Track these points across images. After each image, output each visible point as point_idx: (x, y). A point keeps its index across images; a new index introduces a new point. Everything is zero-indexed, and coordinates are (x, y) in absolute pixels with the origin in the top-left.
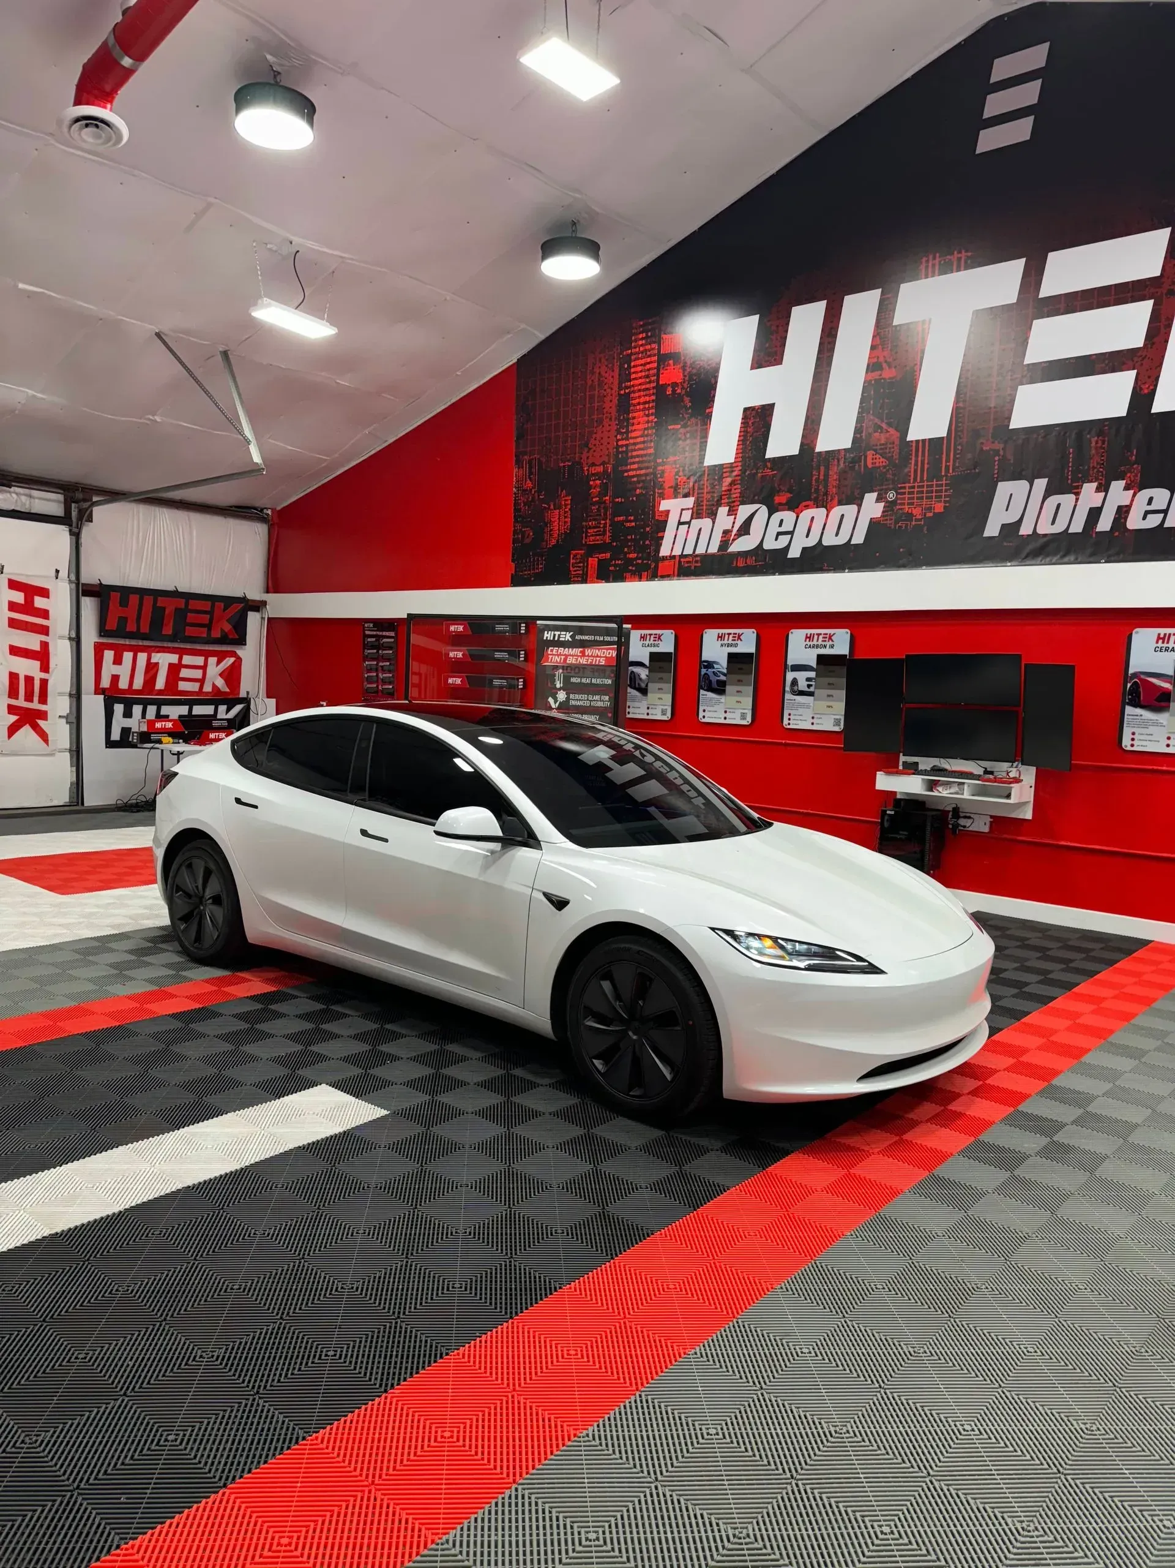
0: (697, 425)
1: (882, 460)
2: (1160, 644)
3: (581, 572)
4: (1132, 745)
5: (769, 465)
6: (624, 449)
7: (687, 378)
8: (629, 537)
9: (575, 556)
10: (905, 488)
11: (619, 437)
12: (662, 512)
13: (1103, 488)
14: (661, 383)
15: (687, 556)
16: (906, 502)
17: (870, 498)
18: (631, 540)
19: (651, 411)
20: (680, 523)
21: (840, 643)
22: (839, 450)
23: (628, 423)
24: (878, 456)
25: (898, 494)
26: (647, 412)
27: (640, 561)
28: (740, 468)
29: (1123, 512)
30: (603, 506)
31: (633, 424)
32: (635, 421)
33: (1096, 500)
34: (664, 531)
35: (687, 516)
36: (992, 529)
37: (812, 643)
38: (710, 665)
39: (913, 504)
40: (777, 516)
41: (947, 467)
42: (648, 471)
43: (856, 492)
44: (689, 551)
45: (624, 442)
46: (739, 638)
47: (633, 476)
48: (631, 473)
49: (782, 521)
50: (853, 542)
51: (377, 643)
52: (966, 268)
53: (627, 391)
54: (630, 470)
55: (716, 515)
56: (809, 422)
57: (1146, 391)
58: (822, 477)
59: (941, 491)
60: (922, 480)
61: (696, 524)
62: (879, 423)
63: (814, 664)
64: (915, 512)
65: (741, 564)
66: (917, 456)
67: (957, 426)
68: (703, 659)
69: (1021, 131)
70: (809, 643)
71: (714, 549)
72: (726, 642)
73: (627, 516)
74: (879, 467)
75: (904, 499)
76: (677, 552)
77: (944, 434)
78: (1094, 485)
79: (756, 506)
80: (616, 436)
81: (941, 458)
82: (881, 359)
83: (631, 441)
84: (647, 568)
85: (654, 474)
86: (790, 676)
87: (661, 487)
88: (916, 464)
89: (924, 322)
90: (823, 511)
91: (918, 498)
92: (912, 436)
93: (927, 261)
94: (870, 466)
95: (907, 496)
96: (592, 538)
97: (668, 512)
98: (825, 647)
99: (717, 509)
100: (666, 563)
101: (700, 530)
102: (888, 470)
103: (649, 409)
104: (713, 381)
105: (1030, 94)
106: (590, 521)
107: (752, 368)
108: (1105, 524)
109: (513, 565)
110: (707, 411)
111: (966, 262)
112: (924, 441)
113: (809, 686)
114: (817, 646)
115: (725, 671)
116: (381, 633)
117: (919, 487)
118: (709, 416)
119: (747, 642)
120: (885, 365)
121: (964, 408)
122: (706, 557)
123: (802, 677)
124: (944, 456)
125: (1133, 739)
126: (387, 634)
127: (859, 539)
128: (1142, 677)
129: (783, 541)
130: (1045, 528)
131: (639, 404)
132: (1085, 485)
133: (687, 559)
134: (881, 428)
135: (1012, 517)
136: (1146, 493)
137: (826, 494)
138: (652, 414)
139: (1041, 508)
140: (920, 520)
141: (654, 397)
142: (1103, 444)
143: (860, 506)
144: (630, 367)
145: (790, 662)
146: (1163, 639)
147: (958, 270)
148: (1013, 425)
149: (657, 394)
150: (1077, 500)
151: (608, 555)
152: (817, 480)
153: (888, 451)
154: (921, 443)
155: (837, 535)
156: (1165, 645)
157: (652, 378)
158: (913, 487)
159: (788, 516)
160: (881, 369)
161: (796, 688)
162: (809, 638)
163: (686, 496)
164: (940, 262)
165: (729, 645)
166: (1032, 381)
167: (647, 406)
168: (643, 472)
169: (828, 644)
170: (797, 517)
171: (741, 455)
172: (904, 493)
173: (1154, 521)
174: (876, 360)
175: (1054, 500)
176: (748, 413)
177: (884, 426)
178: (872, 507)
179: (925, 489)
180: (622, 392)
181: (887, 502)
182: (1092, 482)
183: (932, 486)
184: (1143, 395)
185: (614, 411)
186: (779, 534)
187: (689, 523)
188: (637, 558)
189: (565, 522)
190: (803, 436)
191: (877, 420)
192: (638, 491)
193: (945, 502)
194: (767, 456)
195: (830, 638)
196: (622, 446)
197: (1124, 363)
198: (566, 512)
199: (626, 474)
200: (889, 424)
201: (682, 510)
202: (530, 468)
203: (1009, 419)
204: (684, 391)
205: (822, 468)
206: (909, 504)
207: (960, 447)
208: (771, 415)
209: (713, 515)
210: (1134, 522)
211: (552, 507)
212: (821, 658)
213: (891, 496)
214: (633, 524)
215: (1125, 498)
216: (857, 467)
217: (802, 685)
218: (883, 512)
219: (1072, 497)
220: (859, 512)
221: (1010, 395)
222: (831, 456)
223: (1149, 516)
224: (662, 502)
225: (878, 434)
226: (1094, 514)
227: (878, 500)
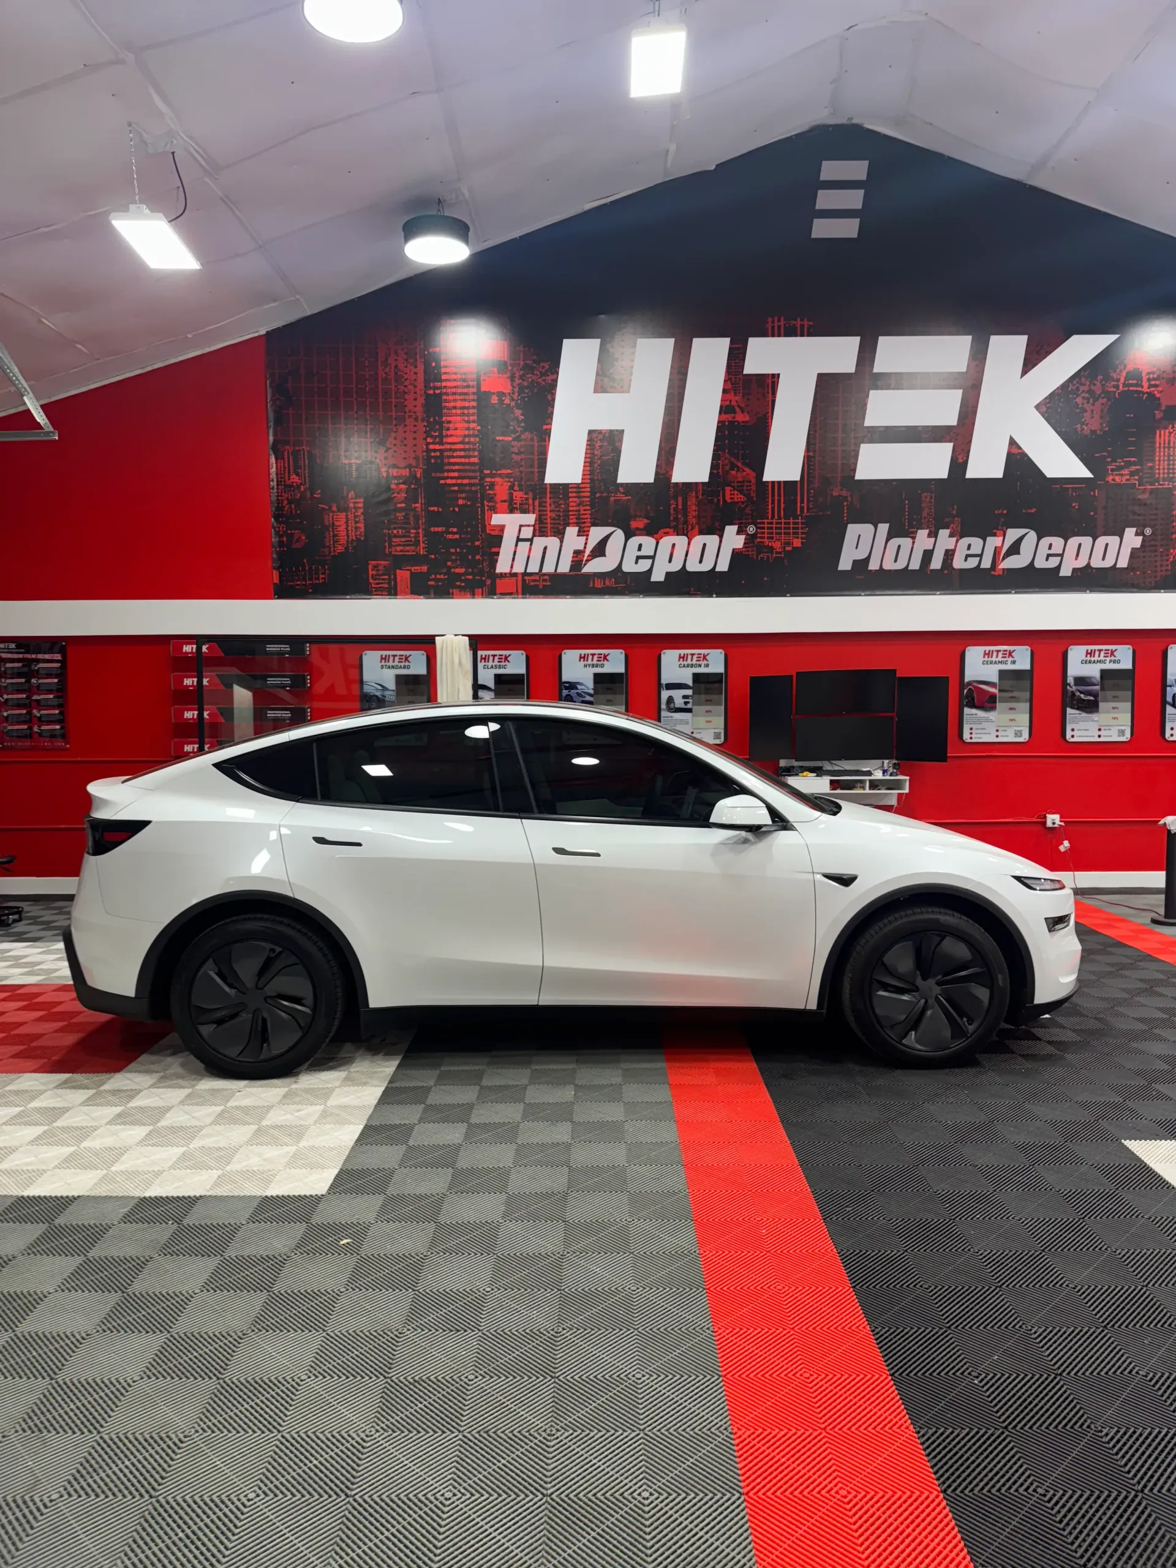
0: (532, 439)
1: (740, 496)
2: (986, 659)
3: (386, 586)
4: (971, 738)
5: (621, 489)
6: (438, 454)
7: (516, 390)
8: (453, 550)
9: (375, 566)
10: (764, 523)
11: (429, 440)
12: (495, 526)
13: (933, 534)
14: (483, 389)
15: (531, 574)
16: (766, 535)
17: (731, 530)
18: (456, 553)
19: (472, 418)
20: (519, 540)
21: (715, 662)
22: (697, 484)
23: (441, 427)
24: (736, 492)
25: (757, 528)
26: (466, 418)
27: (470, 577)
28: (589, 490)
29: (949, 554)
30: (412, 514)
31: (448, 429)
32: (451, 426)
33: (928, 544)
34: (500, 547)
35: (527, 533)
36: (845, 564)
37: (686, 663)
38: (572, 686)
39: (772, 538)
40: (635, 541)
41: (802, 508)
42: (472, 481)
43: (717, 524)
44: (533, 568)
45: (437, 447)
46: (605, 658)
47: (454, 485)
48: (449, 481)
49: (640, 547)
50: (718, 569)
51: (26, 669)
52: (810, 335)
53: (438, 392)
54: (448, 478)
55: (564, 533)
56: (663, 452)
57: (961, 461)
58: (680, 507)
59: (798, 528)
60: (780, 518)
61: (540, 542)
62: (735, 462)
63: (690, 683)
64: (777, 545)
65: (599, 584)
66: (773, 495)
67: (809, 473)
68: (565, 678)
69: (849, 229)
70: (683, 663)
71: (565, 567)
72: (590, 662)
73: (448, 527)
74: (738, 502)
75: (764, 533)
76: (519, 568)
77: (797, 478)
78: (926, 532)
79: (609, 530)
80: (425, 439)
81: (796, 500)
82: (734, 403)
83: (448, 446)
84: (482, 584)
85: (482, 485)
86: (665, 694)
87: (491, 499)
88: (773, 502)
89: (773, 375)
90: (684, 539)
91: (777, 534)
92: (768, 476)
93: (773, 322)
94: (729, 501)
95: (766, 531)
96: (399, 548)
97: (502, 528)
98: (700, 666)
99: (565, 529)
100: (507, 580)
101: (545, 548)
102: (747, 506)
103: (468, 415)
104: (549, 397)
105: (854, 199)
106: (395, 528)
107: (596, 391)
108: (936, 564)
109: (275, 574)
110: (545, 427)
111: (808, 330)
112: (779, 482)
113: (686, 703)
114: (692, 666)
115: (592, 692)
116: (34, 656)
117: (777, 523)
118: (548, 433)
119: (615, 662)
120: (737, 409)
121: (814, 457)
122: (555, 577)
123: (678, 695)
124: (799, 498)
125: (971, 733)
126: (47, 656)
127: (723, 566)
128: (975, 684)
129: (644, 566)
130: (889, 565)
131: (455, 408)
132: (919, 531)
133: (533, 578)
134: (739, 468)
135: (861, 555)
136: (965, 541)
137: (686, 522)
138: (474, 422)
139: (885, 548)
140: (780, 553)
141: (475, 404)
142: (931, 498)
143: (721, 537)
144: (438, 366)
145: (664, 681)
146: (988, 654)
147: (802, 335)
148: (859, 475)
149: (478, 400)
150: (914, 543)
151: (425, 568)
152: (676, 509)
153: (745, 488)
154: (776, 485)
155: (701, 562)
156: (990, 659)
157: (471, 383)
158: (772, 523)
159: (648, 542)
160: (735, 412)
161: (672, 706)
162: (681, 657)
163: (524, 511)
164: (785, 325)
165: (593, 666)
166: (872, 441)
167: (466, 411)
168: (466, 481)
169: (703, 663)
170: (657, 543)
171: (589, 477)
172: (764, 528)
173: (972, 563)
174: (728, 403)
175: (895, 542)
176: (595, 435)
177: (739, 464)
178: (733, 539)
179: (783, 526)
180: (431, 392)
181: (748, 535)
182: (922, 529)
183: (789, 523)
184: (959, 464)
185: (420, 410)
186: (638, 558)
187: (531, 540)
188: (466, 573)
189: (356, 528)
190: (657, 466)
191: (733, 459)
192: (461, 502)
193: (802, 538)
194: (620, 480)
195: (705, 657)
196: (435, 450)
197: (944, 437)
198: (356, 517)
199: (442, 482)
200: (744, 464)
201: (521, 526)
202: (296, 461)
203: (854, 471)
204: (513, 404)
205: (680, 499)
206: (768, 538)
207: (812, 491)
208: (621, 440)
209: (560, 534)
210: (958, 563)
211: (335, 508)
212: (696, 677)
213: (751, 529)
214: (457, 536)
215: (950, 543)
216: (715, 500)
217: (679, 702)
218: (745, 543)
219: (910, 540)
220: (721, 542)
221: (854, 451)
222: (688, 488)
223: (969, 559)
224: (494, 516)
225: (733, 472)
226: (928, 555)
227: (739, 533)
